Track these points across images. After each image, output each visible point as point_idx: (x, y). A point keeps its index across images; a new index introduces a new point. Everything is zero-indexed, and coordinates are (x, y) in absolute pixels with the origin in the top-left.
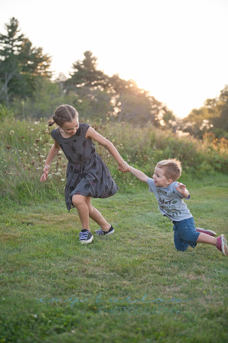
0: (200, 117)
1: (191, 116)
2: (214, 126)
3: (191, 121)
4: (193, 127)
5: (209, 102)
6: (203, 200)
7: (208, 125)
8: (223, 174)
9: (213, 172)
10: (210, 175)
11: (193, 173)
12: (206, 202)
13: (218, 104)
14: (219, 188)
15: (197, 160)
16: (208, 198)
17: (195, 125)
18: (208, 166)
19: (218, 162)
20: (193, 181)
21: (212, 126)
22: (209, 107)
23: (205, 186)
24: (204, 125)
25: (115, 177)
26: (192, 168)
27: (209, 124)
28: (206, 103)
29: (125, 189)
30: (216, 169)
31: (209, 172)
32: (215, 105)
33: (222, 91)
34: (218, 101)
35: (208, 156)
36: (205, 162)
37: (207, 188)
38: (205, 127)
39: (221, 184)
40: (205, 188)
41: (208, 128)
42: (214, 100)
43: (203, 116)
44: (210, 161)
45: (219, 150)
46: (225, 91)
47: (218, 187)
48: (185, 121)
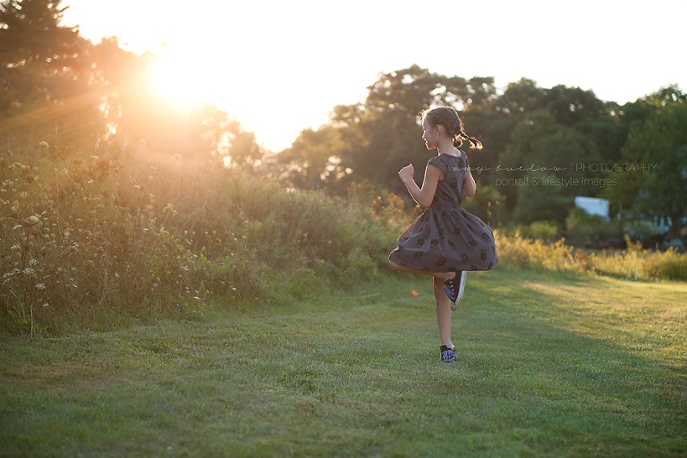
0: (321, 147)
1: (298, 147)
2: (355, 171)
3: (301, 161)
4: (305, 173)
5: (342, 113)
6: (365, 334)
7: (339, 169)
8: (399, 278)
9: (375, 272)
10: (369, 281)
11: (333, 275)
12: (372, 337)
13: (364, 117)
14: (394, 309)
15: (339, 244)
16: (374, 329)
17: (308, 169)
18: (365, 259)
19: (385, 251)
20: (332, 294)
21: (349, 171)
22: (344, 124)
23: (362, 304)
24: (331, 168)
25: (158, 282)
26: (329, 264)
27: (343, 165)
28: (334, 115)
29: (182, 311)
30: (383, 266)
31: (367, 274)
32: (357, 120)
33: (371, 88)
34: (363, 112)
35: (363, 235)
36: (357, 250)
37: (367, 308)
38: (333, 174)
39: (398, 301)
40: (362, 308)
41: (340, 175)
42: (354, 109)
43: (329, 146)
44: (367, 247)
45: (384, 223)
46: (377, 86)
47: (391, 306)
48: (285, 158)
